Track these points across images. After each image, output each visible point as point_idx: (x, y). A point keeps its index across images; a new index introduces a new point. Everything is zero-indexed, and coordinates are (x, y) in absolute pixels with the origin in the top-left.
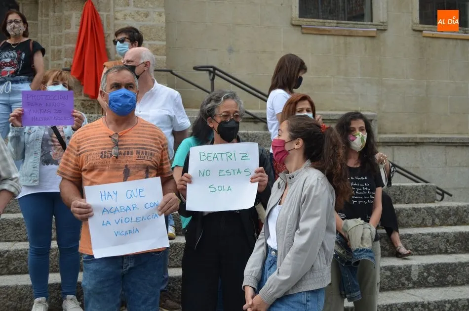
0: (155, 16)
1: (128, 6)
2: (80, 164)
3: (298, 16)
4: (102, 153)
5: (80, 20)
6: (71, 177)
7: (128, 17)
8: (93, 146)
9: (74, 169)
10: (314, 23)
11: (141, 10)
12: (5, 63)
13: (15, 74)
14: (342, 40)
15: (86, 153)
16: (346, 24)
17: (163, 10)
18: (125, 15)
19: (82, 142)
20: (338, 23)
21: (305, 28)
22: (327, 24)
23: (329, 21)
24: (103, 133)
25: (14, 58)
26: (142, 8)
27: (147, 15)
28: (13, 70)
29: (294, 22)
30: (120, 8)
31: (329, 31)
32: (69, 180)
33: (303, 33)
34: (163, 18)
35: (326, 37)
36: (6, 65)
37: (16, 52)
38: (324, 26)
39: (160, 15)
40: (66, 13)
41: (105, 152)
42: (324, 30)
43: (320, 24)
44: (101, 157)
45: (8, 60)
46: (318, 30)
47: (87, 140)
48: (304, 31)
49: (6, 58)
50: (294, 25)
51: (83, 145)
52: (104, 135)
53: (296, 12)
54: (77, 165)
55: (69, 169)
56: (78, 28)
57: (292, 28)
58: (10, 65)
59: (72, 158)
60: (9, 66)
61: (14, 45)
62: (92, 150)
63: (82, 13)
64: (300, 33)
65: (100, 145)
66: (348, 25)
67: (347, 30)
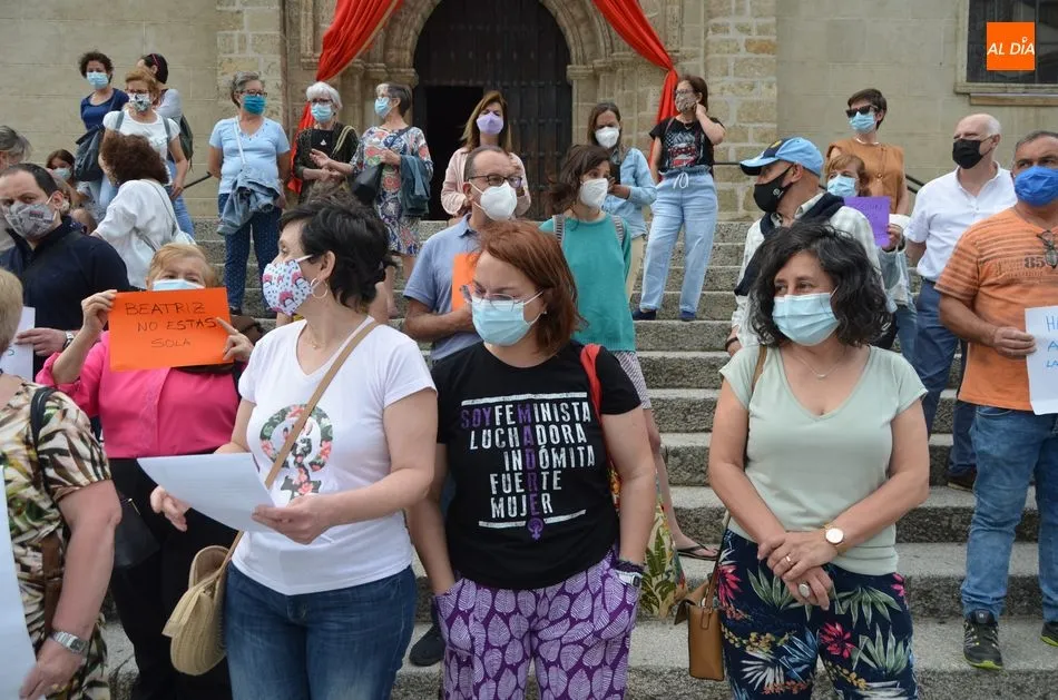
0: (764, 88)
1: (727, 75)
2: (981, 277)
3: (965, 80)
4: (1026, 260)
5: (659, 98)
6: (963, 295)
7: (726, 91)
8: (1008, 249)
9: (970, 283)
10: (991, 90)
11: (743, 80)
12: (679, 149)
13: (694, 163)
14: (1032, 111)
15: (999, 260)
16: (1039, 88)
17: (774, 79)
18: (723, 89)
19: (985, 244)
20: (1026, 88)
21: (975, 98)
22: (1009, 90)
23: (1013, 85)
24: (1023, 231)
25: (691, 142)
26: (745, 77)
27: (752, 87)
28: (692, 158)
29: (958, 90)
30: (717, 79)
31: (1012, 100)
32: (957, 299)
33: (972, 105)
34: (774, 91)
35: (1006, 109)
36: (680, 151)
37: (693, 134)
38: (1006, 92)
39: (770, 87)
40: (641, 90)
41: (1033, 259)
42: (1004, 99)
43: (999, 90)
44: (1027, 266)
45: (683, 145)
46: (996, 99)
47: (996, 241)
48: (974, 102)
49: (679, 142)
50: (958, 94)
51: (990, 248)
52: (1025, 234)
53: (963, 72)
54: (974, 278)
55: (961, 283)
56: (657, 109)
57: (956, 98)
58: (686, 151)
59: (967, 267)
60: (684, 153)
61: (687, 125)
62: (1008, 256)
63: (662, 88)
64: (966, 104)
65: (1021, 248)
66: (1043, 91)
67: (1042, 98)
